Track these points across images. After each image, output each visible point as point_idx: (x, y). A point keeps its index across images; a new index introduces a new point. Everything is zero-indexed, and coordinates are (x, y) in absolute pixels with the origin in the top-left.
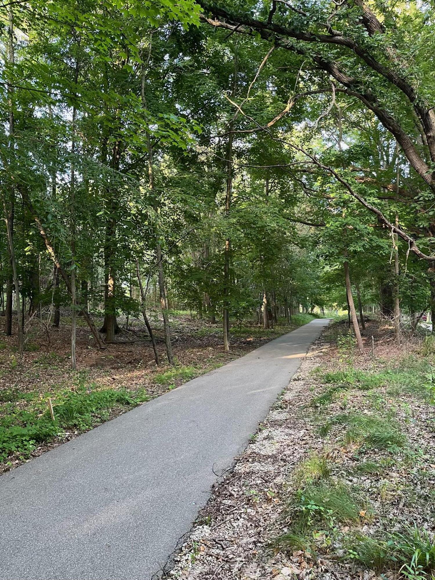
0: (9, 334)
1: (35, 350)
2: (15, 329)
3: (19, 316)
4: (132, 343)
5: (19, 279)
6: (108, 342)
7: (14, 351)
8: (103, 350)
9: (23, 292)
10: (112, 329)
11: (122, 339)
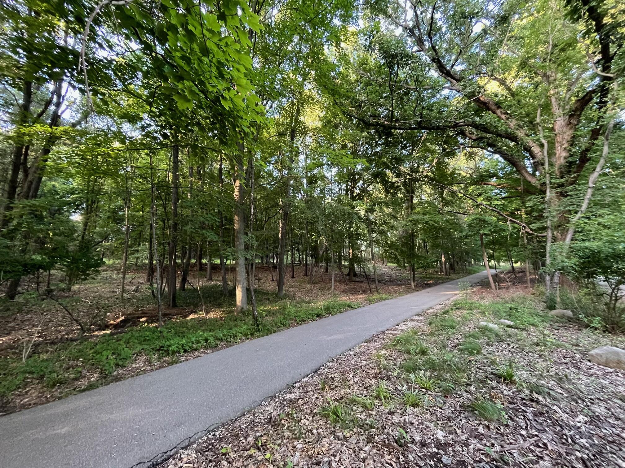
0: (306, 275)
1: (317, 283)
2: (309, 273)
3: (310, 267)
4: (362, 282)
5: (310, 251)
6: (350, 280)
7: (309, 283)
8: (347, 284)
9: (312, 256)
10: (352, 274)
11: (358, 279)
